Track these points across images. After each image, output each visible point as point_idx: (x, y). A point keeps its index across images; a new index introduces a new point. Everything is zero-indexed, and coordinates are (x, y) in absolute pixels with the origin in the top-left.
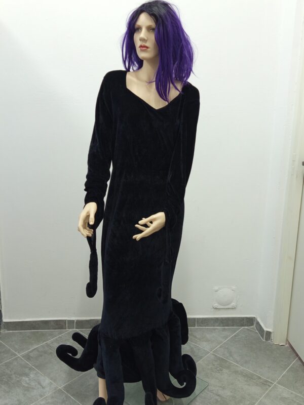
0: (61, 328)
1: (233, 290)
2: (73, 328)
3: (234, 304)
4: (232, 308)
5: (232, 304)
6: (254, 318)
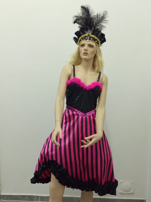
0: (32, 200)
1: (132, 183)
2: (39, 201)
3: (132, 191)
4: (131, 194)
5: (131, 191)
6: (145, 200)
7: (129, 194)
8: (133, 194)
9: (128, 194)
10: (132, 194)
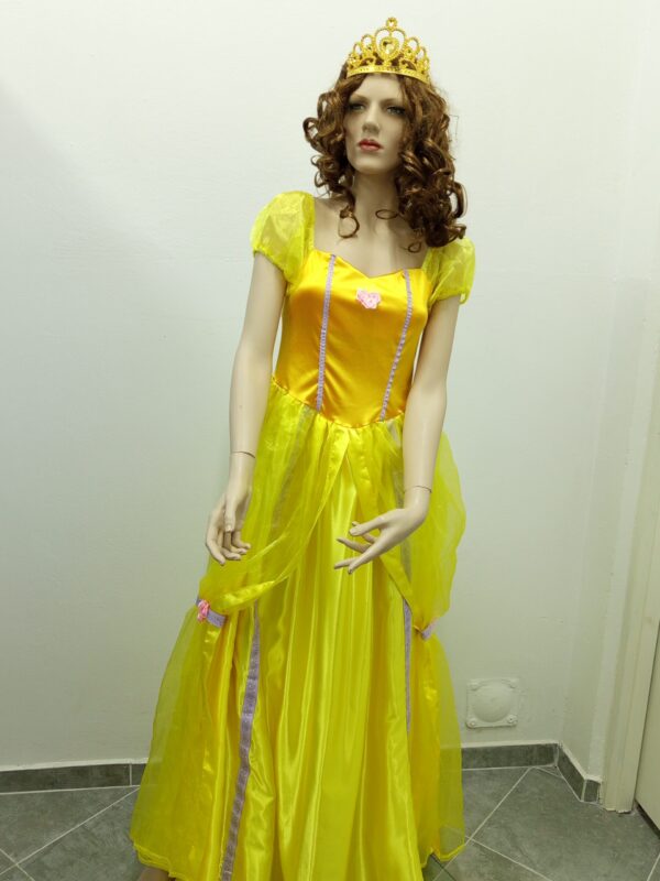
0: (118, 782)
1: (511, 687)
5: (510, 716)
6: (556, 745)
7: (501, 727)
8: (514, 726)
9: (496, 727)
10: (510, 727)
